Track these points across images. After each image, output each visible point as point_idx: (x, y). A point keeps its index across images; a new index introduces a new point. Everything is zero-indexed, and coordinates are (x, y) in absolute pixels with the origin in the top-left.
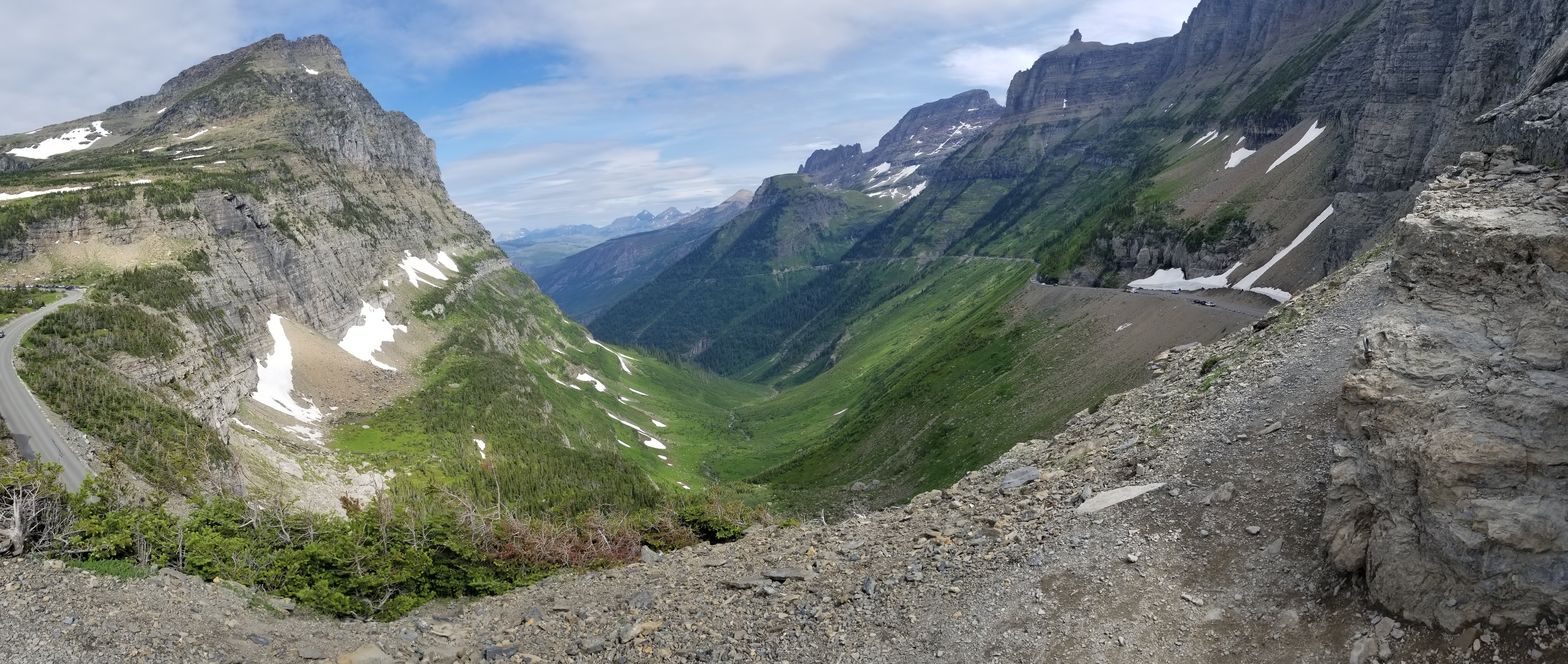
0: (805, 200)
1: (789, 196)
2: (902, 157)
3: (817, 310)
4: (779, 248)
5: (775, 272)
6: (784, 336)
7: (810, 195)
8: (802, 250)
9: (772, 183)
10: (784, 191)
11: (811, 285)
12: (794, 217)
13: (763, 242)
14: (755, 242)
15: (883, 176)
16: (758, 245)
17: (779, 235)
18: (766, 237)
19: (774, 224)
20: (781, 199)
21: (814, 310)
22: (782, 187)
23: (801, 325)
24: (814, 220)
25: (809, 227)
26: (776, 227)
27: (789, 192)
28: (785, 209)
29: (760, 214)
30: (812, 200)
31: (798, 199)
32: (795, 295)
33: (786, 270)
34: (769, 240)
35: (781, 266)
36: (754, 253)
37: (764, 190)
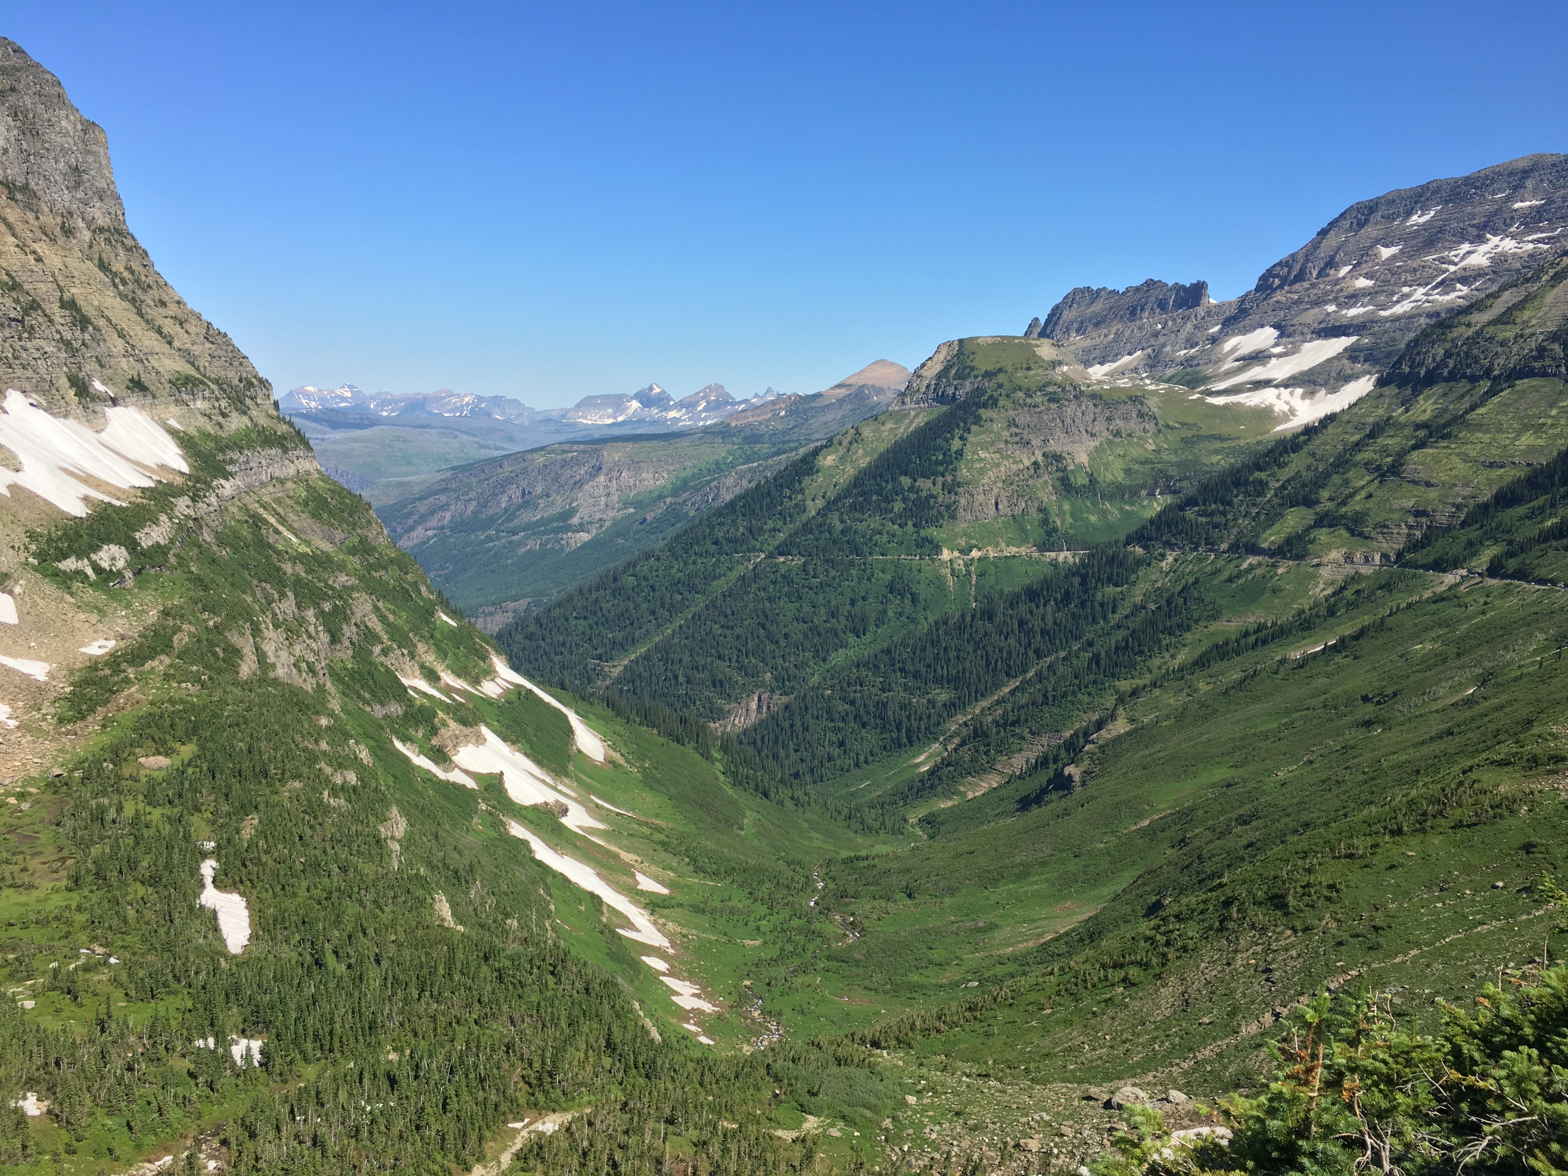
0: (1039, 398)
1: (1000, 386)
2: (1312, 316)
3: (1039, 654)
4: (963, 501)
5: (946, 555)
6: (951, 708)
7: (1050, 389)
8: (1017, 511)
9: (960, 353)
10: (988, 375)
11: (1032, 594)
12: (1006, 434)
13: (924, 484)
14: (905, 481)
15: (1259, 357)
16: (911, 488)
17: (964, 472)
18: (935, 474)
19: (956, 444)
20: (979, 391)
21: (1031, 654)
22: (983, 364)
23: (997, 686)
24: (1053, 446)
25: (1040, 459)
26: (960, 453)
27: (1002, 378)
28: (984, 413)
29: (920, 421)
30: (1053, 399)
31: (1020, 394)
32: (988, 614)
33: (975, 554)
34: (940, 480)
35: (963, 543)
36: (898, 506)
37: (938, 368)
